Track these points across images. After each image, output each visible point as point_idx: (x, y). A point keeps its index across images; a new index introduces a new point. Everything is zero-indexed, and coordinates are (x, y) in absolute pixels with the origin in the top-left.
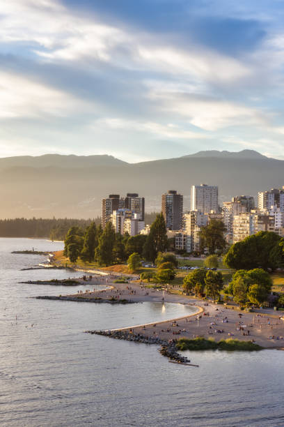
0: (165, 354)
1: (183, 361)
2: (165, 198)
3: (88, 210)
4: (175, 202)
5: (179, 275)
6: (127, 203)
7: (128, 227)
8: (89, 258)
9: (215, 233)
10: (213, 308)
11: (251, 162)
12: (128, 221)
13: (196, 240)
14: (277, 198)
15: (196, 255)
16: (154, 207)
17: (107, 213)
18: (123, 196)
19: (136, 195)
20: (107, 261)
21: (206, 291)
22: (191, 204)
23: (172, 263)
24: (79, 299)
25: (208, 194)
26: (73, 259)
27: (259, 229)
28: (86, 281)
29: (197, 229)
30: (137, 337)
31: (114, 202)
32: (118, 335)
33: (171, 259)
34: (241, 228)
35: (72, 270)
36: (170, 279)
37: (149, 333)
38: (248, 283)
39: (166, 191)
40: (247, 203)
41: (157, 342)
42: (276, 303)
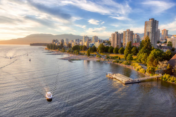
0: (69, 61)
1: (72, 62)
3: (50, 42)
4: (63, 41)
5: (66, 51)
7: (56, 44)
8: (51, 49)
9: (70, 45)
10: (72, 55)
13: (67, 46)
14: (77, 40)
15: (67, 48)
16: (60, 41)
17: (53, 42)
19: (57, 40)
20: (54, 49)
21: (71, 53)
22: (65, 41)
24: (53, 54)
25: (67, 40)
26: (49, 49)
27: (76, 45)
28: (53, 52)
30: (64, 59)
31: (54, 41)
32: (62, 59)
33: (64, 49)
34: (73, 45)
36: (65, 51)
38: (77, 52)
39: (61, 39)
40: (73, 41)
41: (67, 60)
42: (81, 54)
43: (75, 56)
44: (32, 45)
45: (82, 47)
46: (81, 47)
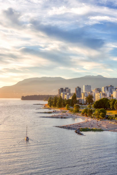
0: (77, 133)
1: (81, 134)
2: (76, 89)
3: (55, 92)
4: (79, 90)
5: (80, 110)
6: (65, 90)
7: (66, 97)
8: (55, 106)
9: (90, 99)
10: (90, 119)
11: (100, 78)
12: (66, 95)
13: (85, 100)
14: (107, 88)
15: (85, 104)
16: (73, 91)
17: (60, 93)
18: (64, 88)
19: (68, 88)
20: (60, 106)
21: (88, 115)
22: (83, 90)
23: (78, 107)
24: (52, 117)
25: (88, 87)
26: (50, 106)
27: (103, 97)
28: (54, 112)
29: (85, 97)
30: (69, 128)
31: (62, 90)
32: (63, 127)
33: (78, 106)
34: (97, 97)
35: (50, 109)
36: (78, 111)
37: (72, 127)
38: (100, 112)
39: (76, 87)
40: (99, 90)
41: (74, 129)
42: (108, 118)
43: (95, 121)
44: (24, 98)
45: (114, 103)
46: (111, 103)
